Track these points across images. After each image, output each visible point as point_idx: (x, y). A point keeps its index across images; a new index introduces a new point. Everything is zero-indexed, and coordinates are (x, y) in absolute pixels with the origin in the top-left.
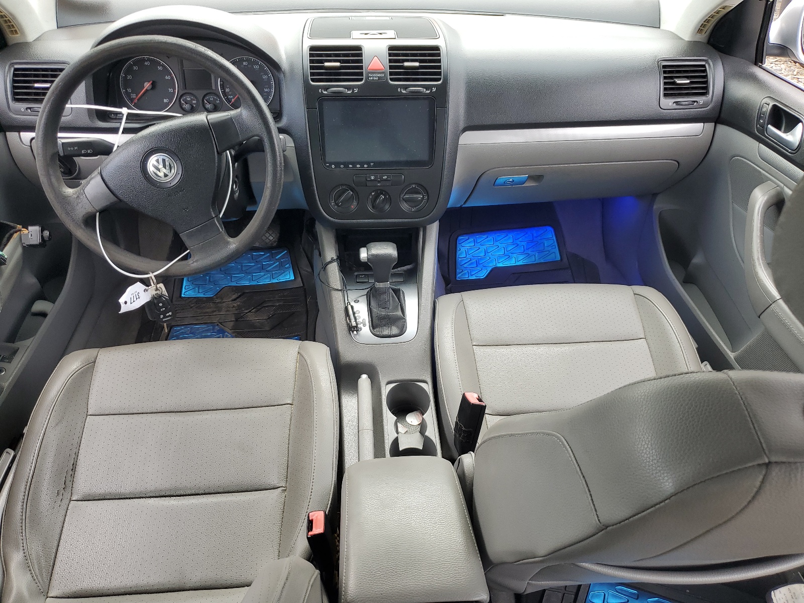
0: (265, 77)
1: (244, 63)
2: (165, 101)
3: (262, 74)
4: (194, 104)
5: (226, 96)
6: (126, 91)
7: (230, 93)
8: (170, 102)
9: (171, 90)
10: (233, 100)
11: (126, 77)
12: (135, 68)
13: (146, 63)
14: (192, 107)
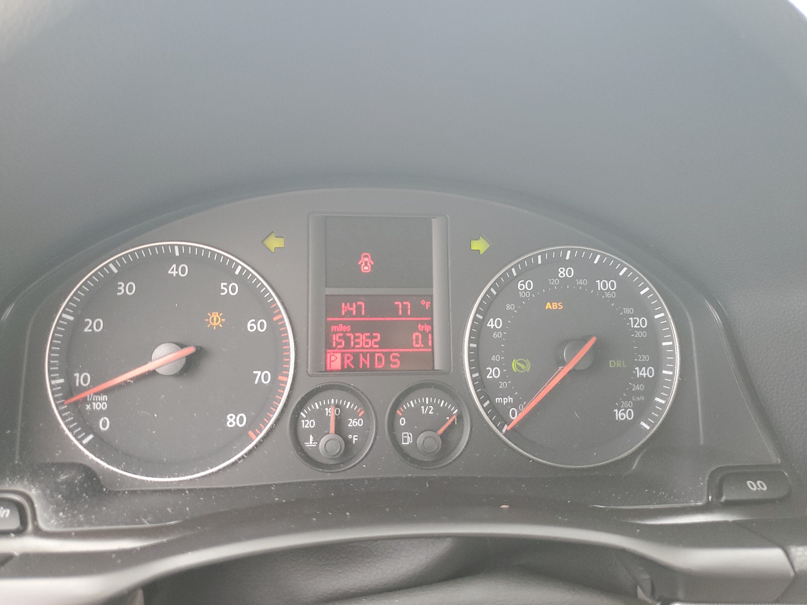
0: (639, 323)
1: (563, 272)
2: (233, 421)
3: (627, 311)
4: (355, 430)
5: (487, 397)
6: (70, 380)
7: (503, 385)
8: (254, 424)
9: (262, 376)
10: (516, 417)
11: (79, 323)
12: (126, 289)
13: (173, 271)
14: (348, 442)
